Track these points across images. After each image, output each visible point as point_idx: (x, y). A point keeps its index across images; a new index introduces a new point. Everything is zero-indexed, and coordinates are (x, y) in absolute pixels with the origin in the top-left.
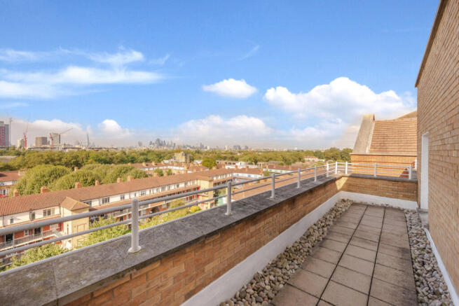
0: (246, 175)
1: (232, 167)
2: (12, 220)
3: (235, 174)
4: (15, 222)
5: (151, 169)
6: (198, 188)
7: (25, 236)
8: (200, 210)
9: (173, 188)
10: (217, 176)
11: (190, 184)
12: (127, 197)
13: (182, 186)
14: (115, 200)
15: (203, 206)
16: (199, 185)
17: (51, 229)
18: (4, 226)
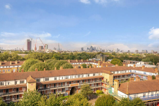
0: (142, 73)
1: (132, 65)
2: (8, 83)
3: (133, 71)
4: (10, 84)
5: (81, 63)
6: (103, 78)
7: (13, 92)
8: (103, 93)
9: (85, 76)
10: (117, 71)
11: (97, 75)
12: (58, 78)
13: (91, 75)
14: (52, 79)
15: (105, 91)
16: (103, 76)
17: (22, 90)
18: (6, 86)
